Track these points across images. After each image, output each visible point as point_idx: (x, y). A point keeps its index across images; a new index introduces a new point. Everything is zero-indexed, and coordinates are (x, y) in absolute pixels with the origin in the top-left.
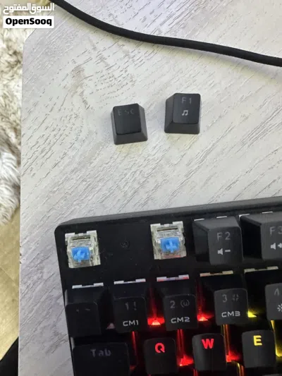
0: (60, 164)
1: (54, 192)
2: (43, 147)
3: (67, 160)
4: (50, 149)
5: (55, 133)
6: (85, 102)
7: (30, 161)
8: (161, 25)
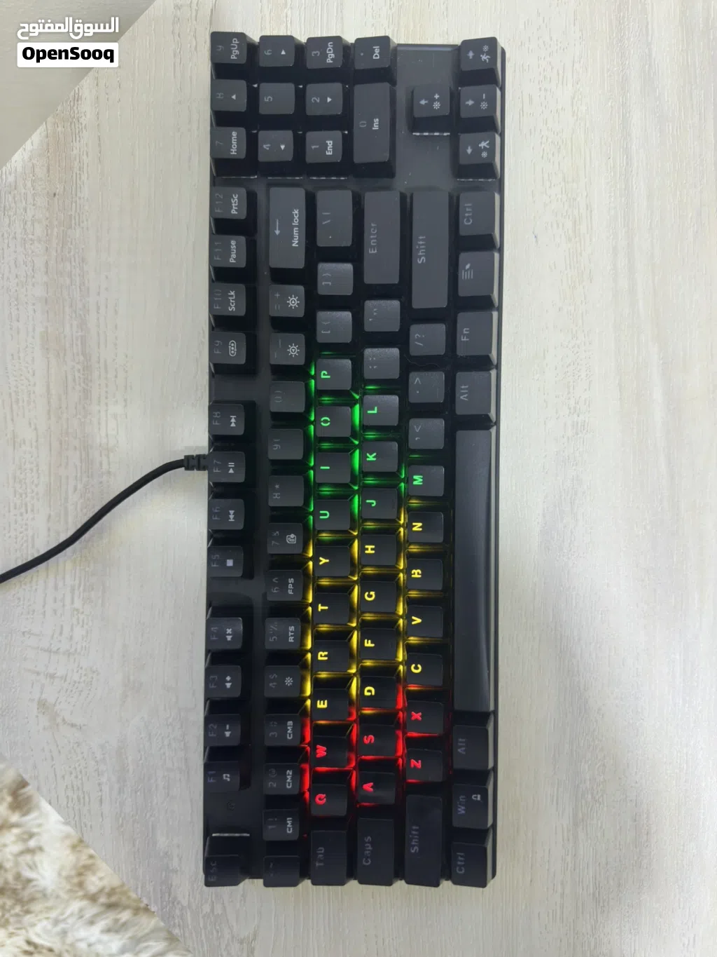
0: (103, 797)
1: (122, 826)
2: (75, 797)
3: (106, 788)
4: (84, 792)
5: (74, 775)
6: (73, 725)
7: (77, 818)
8: (72, 602)
